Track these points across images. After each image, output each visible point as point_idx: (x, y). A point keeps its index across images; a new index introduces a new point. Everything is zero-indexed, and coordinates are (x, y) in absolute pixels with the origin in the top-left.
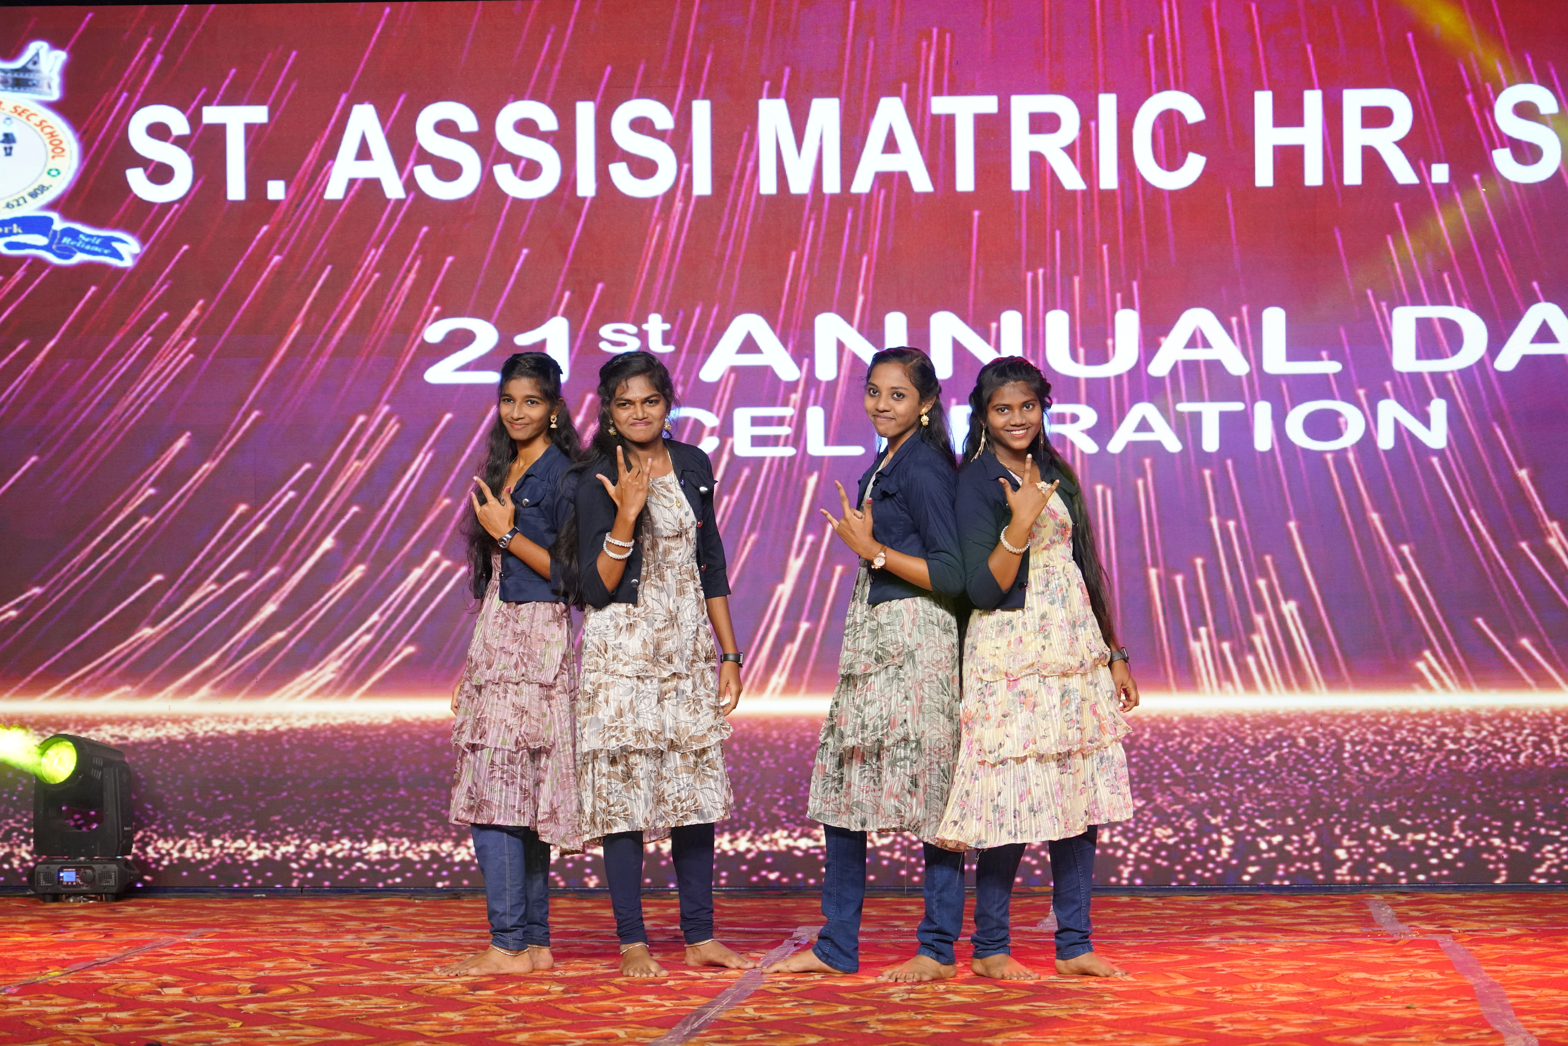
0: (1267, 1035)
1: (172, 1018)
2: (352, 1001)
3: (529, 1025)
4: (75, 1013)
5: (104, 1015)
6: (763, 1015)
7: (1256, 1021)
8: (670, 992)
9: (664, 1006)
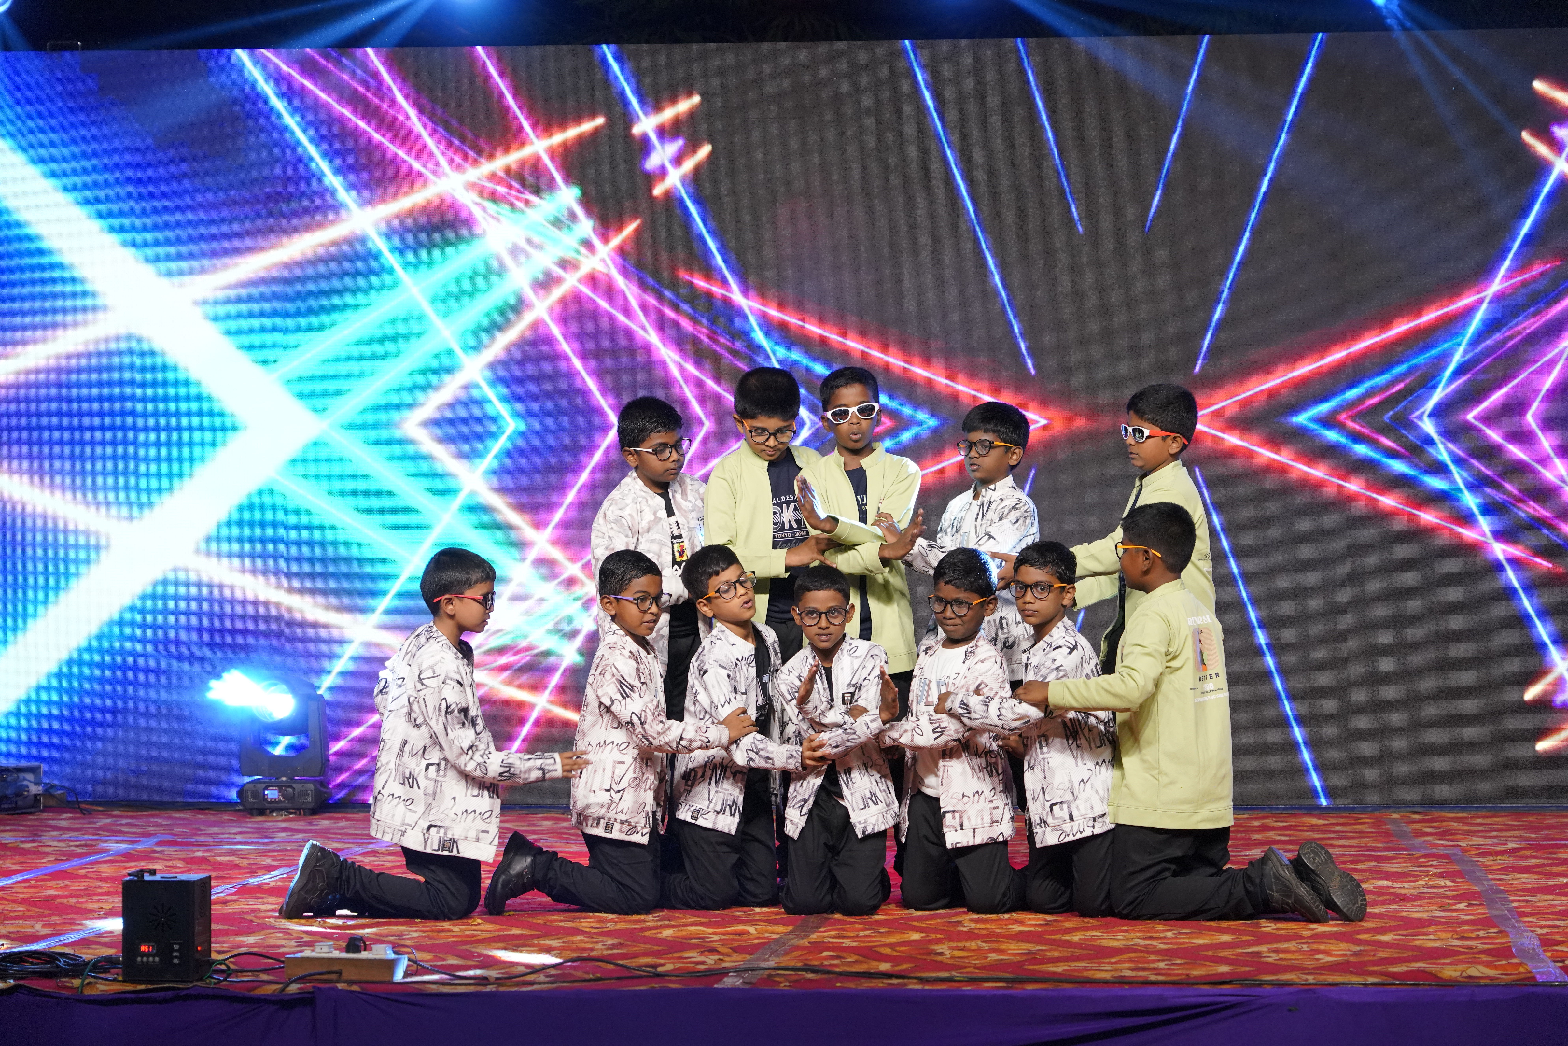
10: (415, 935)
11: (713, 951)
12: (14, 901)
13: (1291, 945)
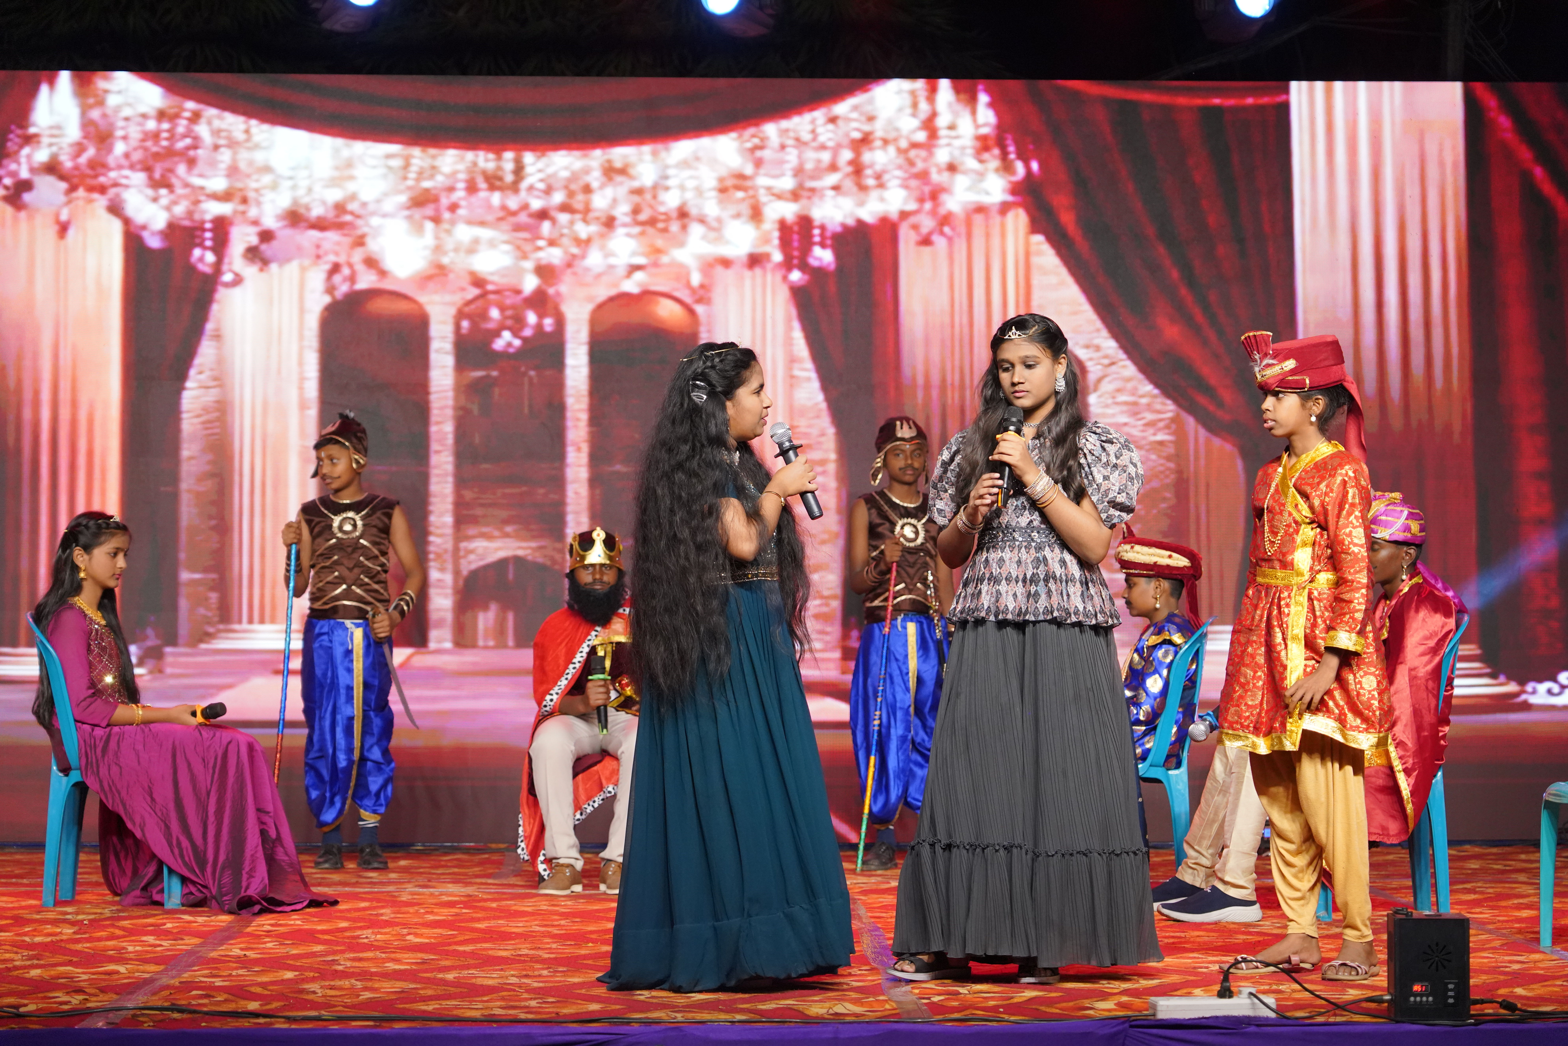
3: (42, 962)
6: (247, 953)
8: (167, 934)
9: (161, 946)
11: (80, 991)
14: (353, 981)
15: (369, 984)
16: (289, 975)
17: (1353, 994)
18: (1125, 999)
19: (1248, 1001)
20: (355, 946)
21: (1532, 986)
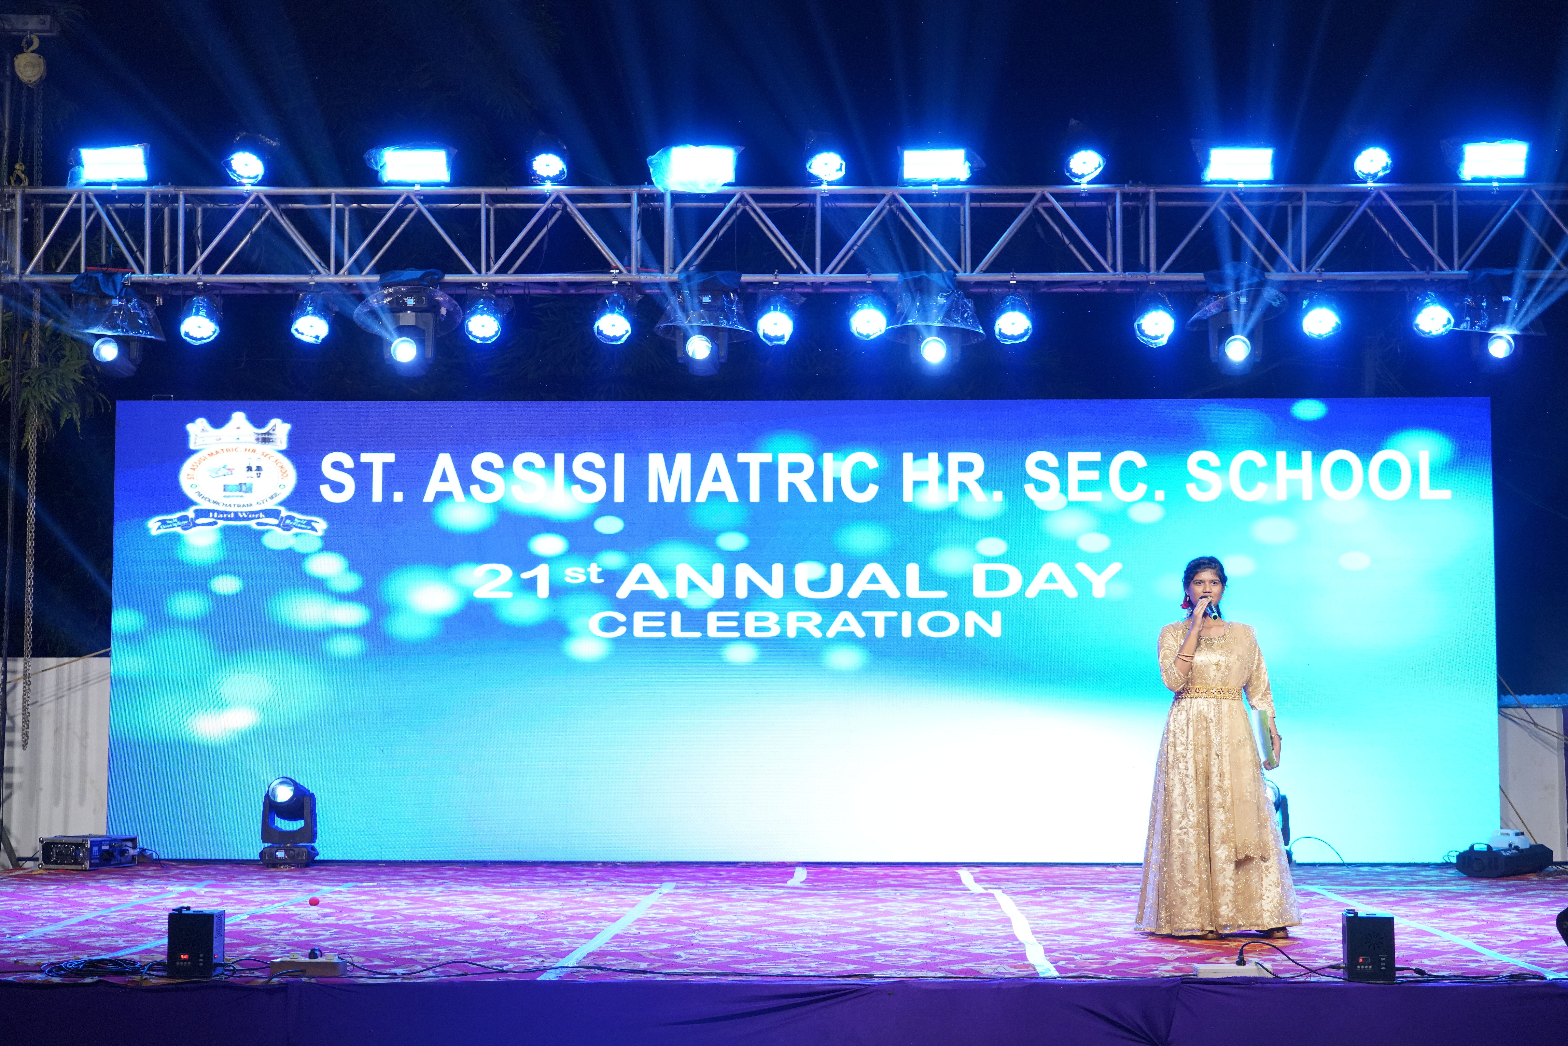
0: (903, 944)
1: (328, 933)
2: (425, 923)
3: (518, 937)
4: (277, 930)
5: (292, 930)
7: (897, 937)
10: (356, 945)
11: (540, 956)
12: (108, 925)
13: (893, 952)
14: (703, 949)
15: (714, 952)
16: (665, 946)
17: (1321, 963)
18: (1178, 964)
19: (1255, 967)
20: (705, 928)
21: (1434, 958)
